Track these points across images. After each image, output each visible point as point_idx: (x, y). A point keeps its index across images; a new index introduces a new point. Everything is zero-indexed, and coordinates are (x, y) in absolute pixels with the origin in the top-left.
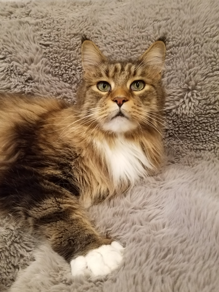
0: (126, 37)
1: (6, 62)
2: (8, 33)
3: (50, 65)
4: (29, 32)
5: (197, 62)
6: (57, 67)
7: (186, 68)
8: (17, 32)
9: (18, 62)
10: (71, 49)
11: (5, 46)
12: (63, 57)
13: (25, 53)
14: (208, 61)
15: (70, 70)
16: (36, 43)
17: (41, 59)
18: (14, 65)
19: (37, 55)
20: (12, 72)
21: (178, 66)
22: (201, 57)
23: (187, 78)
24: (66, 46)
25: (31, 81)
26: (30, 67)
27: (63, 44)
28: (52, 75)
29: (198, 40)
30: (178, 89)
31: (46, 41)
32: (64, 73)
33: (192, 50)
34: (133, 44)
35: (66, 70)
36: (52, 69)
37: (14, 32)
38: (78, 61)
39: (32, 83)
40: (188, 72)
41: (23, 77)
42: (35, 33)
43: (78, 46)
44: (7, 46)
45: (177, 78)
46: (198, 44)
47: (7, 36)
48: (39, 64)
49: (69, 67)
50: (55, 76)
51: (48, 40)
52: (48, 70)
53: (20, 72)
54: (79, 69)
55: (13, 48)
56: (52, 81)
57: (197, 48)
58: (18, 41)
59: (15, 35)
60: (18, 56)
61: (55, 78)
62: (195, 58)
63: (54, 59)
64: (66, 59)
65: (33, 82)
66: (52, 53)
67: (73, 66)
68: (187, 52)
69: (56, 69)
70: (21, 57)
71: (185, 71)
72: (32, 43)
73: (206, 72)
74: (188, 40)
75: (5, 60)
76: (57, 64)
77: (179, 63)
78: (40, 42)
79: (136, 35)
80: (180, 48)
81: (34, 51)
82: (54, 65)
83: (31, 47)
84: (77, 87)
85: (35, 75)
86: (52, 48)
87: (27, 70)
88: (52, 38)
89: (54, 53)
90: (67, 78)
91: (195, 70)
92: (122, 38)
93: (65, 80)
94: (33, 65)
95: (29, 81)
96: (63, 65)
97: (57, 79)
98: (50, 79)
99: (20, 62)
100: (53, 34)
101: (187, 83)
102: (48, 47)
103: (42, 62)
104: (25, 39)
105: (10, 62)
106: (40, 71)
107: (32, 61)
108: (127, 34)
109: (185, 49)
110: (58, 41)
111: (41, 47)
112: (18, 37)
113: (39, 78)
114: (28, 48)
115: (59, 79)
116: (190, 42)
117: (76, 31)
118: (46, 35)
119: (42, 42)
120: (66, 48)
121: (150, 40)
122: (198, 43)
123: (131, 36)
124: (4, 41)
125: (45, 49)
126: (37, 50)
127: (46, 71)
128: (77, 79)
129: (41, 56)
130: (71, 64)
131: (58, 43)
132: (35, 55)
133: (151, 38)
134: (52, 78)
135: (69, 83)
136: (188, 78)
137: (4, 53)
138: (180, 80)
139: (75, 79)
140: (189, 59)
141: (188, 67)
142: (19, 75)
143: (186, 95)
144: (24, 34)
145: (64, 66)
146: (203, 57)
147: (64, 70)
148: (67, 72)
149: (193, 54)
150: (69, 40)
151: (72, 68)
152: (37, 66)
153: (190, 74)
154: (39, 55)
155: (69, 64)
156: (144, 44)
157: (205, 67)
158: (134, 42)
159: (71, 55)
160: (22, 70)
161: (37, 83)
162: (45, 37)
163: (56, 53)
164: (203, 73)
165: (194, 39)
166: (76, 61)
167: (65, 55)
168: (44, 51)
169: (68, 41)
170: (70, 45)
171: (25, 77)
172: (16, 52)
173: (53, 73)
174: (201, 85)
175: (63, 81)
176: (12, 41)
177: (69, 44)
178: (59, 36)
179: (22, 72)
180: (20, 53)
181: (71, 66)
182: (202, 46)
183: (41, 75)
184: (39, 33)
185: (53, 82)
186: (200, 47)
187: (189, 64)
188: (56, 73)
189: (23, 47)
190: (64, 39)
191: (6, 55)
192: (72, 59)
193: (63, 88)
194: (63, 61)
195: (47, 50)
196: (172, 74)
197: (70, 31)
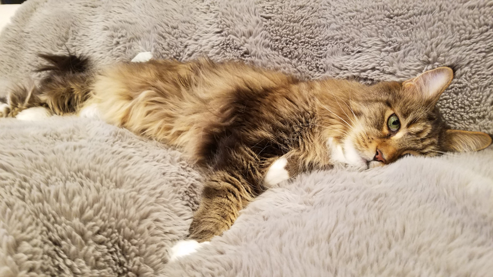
0: (359, 7)
1: (222, 36)
2: (228, 6)
3: (270, 38)
4: (251, 4)
5: (442, 31)
6: (277, 40)
7: (427, 37)
8: (238, 5)
9: (236, 36)
10: (295, 22)
11: (223, 19)
12: (285, 30)
13: (245, 26)
14: (455, 29)
15: (292, 43)
16: (257, 15)
17: (261, 32)
18: (231, 39)
19: (256, 28)
20: (228, 46)
21: (418, 36)
22: (447, 26)
23: (427, 48)
24: (289, 19)
25: (247, 56)
26: (247, 40)
27: (287, 16)
28: (271, 48)
29: (444, 6)
30: (415, 62)
31: (267, 13)
32: (284, 47)
33: (437, 18)
34: (366, 14)
35: (287, 44)
36: (272, 42)
37: (235, 5)
38: (302, 33)
39: (248, 57)
40: (429, 42)
41: (239, 51)
42: (257, 6)
43: (304, 19)
44: (225, 20)
45: (415, 50)
46: (444, 12)
47: (226, 9)
48: (258, 38)
49: (290, 40)
50: (275, 49)
51: (270, 12)
52: (267, 43)
53: (236, 45)
54: (301, 42)
55: (232, 21)
56: (270, 55)
57: (442, 16)
58: (237, 14)
59: (236, 8)
60: (237, 28)
61: (274, 52)
62: (438, 27)
63: (275, 32)
64: (288, 32)
65: (250, 56)
66: (273, 26)
67: (295, 39)
68: (431, 19)
69: (276, 42)
70: (239, 30)
71: (426, 41)
72: (253, 16)
73: (452, 42)
74: (432, 8)
75: (222, 34)
76: (278, 37)
77: (419, 33)
78: (261, 14)
79: (370, 5)
80: (422, 16)
81: (254, 23)
82: (274, 38)
83: (251, 19)
84: (298, 62)
85: (252, 49)
86: (274, 20)
87: (244, 44)
88: (274, 11)
89: (275, 26)
90: (288, 52)
91: (438, 39)
92: (354, 9)
93: (285, 54)
94: (251, 38)
95: (245, 55)
96: (284, 39)
97: (276, 53)
98: (268, 52)
99: (238, 35)
100: (276, 7)
101: (428, 55)
102: (270, 20)
103: (262, 35)
104: (245, 11)
105: (226, 36)
106: (258, 44)
107: (250, 34)
108: (360, 5)
109: (427, 18)
110: (281, 13)
111: (262, 20)
112: (238, 9)
113: (256, 52)
114: (247, 21)
115: (279, 53)
116: (434, 10)
117: (302, 3)
118: (269, 8)
119: (264, 14)
120: (290, 21)
121: (387, 9)
122: (444, 10)
123: (364, 6)
124: (223, 14)
125: (266, 22)
126: (258, 22)
127: (265, 45)
128: (299, 53)
129: (261, 29)
130: (294, 37)
131: (281, 15)
132: (254, 28)
133: (388, 7)
134: (271, 51)
135: (289, 58)
136: (429, 48)
137: (222, 26)
138: (419, 51)
139: (296, 53)
140: (431, 28)
141: (429, 37)
142: (235, 49)
143: (425, 68)
144: (245, 6)
145: (286, 39)
146: (449, 26)
147: (284, 43)
148: (288, 46)
149: (437, 23)
150: (294, 12)
151: (294, 41)
152: (255, 39)
153: (431, 44)
154: (259, 27)
155: (292, 37)
156: (379, 14)
157: (452, 36)
158: (368, 12)
159: (294, 28)
160: (239, 43)
161: (253, 58)
162: (268, 9)
163: (278, 26)
164: (449, 43)
165: (440, 6)
166: (299, 34)
167: (288, 28)
168: (265, 23)
169: (292, 13)
170: (294, 18)
171: (241, 51)
172: (235, 25)
173: (273, 46)
174: (445, 56)
175: (283, 55)
176: (232, 14)
177: (293, 16)
178: (283, 8)
179: (239, 45)
180: (239, 26)
181: (293, 39)
182: (449, 13)
183: (258, 48)
184: (261, 5)
185: (271, 57)
186: (447, 14)
187: (431, 33)
188: (276, 47)
189: (242, 20)
190: (288, 11)
191: (223, 28)
192: (295, 32)
193: (281, 62)
194: (285, 34)
195: (268, 23)
196: (409, 45)
197: (295, 3)
